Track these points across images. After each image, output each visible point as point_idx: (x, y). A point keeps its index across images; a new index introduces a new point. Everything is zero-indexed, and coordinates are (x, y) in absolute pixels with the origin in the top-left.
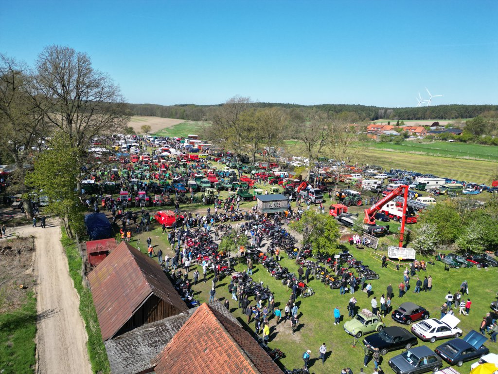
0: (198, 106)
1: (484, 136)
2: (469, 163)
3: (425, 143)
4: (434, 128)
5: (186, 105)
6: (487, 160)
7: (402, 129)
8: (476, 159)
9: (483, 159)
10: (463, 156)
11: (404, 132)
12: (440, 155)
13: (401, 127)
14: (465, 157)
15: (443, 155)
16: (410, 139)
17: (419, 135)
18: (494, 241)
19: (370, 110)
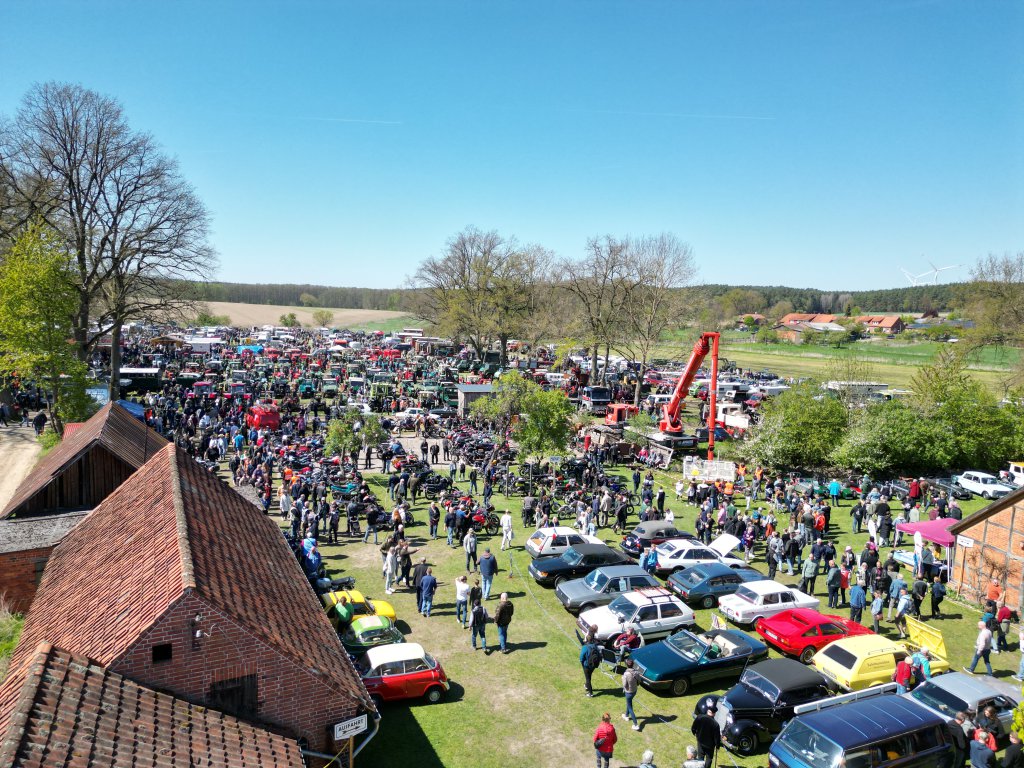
3: (898, 346)
7: (853, 322)
11: (854, 325)
12: (920, 364)
13: (851, 318)
16: (868, 340)
17: (888, 332)
18: (913, 453)
19: (801, 295)
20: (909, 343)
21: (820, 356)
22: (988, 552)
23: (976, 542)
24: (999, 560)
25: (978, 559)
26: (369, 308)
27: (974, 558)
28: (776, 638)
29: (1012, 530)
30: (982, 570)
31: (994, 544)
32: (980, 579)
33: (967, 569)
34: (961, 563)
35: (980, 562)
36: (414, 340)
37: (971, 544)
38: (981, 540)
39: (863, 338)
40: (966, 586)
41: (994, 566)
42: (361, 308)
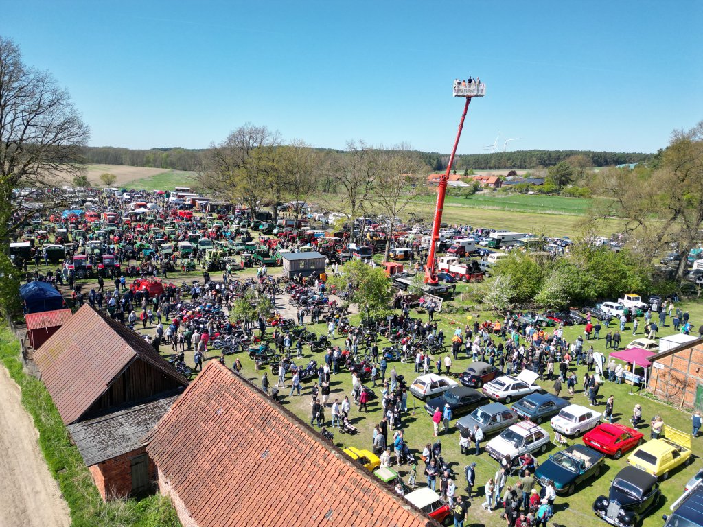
0: (189, 150)
1: (569, 187)
2: (552, 218)
3: (500, 196)
4: (511, 178)
5: (170, 149)
6: (573, 214)
7: (472, 179)
8: (561, 213)
9: (568, 214)
10: (545, 210)
11: (473, 182)
12: (518, 210)
13: (470, 177)
14: (548, 212)
15: (522, 210)
16: (482, 192)
17: (492, 186)
18: (580, 293)
19: (430, 157)
20: (506, 194)
21: (460, 205)
22: (673, 372)
23: (665, 366)
24: (681, 377)
25: (667, 376)
26: (129, 165)
27: (664, 375)
28: (599, 446)
29: (690, 361)
30: (670, 382)
31: (677, 368)
32: (668, 387)
33: (659, 381)
34: (655, 378)
35: (668, 377)
36: (194, 201)
37: (662, 367)
38: (669, 365)
39: (479, 191)
40: (658, 390)
41: (678, 381)
42: (122, 164)
